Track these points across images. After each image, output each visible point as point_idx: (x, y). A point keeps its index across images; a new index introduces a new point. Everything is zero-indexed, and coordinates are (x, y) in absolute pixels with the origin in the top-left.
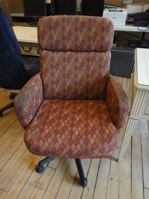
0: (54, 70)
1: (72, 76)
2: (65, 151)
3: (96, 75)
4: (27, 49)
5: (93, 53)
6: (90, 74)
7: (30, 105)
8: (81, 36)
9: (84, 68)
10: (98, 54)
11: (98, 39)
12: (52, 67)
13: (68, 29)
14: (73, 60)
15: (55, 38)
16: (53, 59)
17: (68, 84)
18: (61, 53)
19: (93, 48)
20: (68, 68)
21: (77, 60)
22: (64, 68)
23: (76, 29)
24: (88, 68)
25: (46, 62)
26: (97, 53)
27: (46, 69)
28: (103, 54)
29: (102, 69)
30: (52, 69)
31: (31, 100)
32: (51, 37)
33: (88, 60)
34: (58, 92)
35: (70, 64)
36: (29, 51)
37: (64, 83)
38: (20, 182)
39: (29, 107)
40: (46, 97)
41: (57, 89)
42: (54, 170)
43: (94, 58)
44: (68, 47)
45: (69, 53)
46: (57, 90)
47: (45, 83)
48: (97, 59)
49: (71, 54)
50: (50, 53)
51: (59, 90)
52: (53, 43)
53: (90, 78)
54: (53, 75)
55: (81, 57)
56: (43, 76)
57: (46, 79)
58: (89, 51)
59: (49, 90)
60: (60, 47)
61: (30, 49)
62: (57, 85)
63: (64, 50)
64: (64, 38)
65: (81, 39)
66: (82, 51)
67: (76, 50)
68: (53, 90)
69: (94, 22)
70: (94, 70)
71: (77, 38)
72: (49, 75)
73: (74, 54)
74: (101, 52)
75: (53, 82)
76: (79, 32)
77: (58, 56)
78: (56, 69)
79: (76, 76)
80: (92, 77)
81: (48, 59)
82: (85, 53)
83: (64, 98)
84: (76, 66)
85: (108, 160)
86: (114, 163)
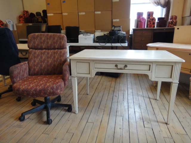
0: (36, 59)
1: (46, 62)
3: (59, 61)
4: (24, 54)
5: (57, 50)
6: (55, 60)
7: (18, 72)
8: (50, 42)
9: (52, 57)
10: (60, 50)
11: (58, 43)
12: (35, 57)
13: (43, 39)
14: (46, 54)
15: (37, 43)
16: (35, 53)
17: (43, 66)
18: (40, 50)
19: (56, 47)
20: (44, 58)
21: (48, 53)
22: (41, 57)
23: (47, 39)
24: (54, 57)
25: (32, 55)
26: (59, 50)
27: (31, 58)
28: (62, 50)
29: (62, 58)
30: (35, 58)
31: (19, 70)
32: (34, 43)
33: (54, 53)
34: (38, 71)
35: (45, 56)
37: (41, 66)
39: (17, 73)
40: (30, 74)
41: (37, 69)
42: (32, 120)
43: (57, 52)
44: (44, 47)
45: (44, 50)
46: (37, 70)
47: (30, 65)
48: (59, 53)
49: (45, 51)
50: (34, 50)
51: (38, 69)
52: (36, 45)
53: (55, 63)
54: (35, 61)
55: (51, 52)
56: (29, 63)
57: (31, 64)
58: (54, 49)
59: (32, 70)
60: (39, 47)
61: (26, 53)
62: (37, 67)
63: (42, 49)
64: (41, 43)
65: (50, 43)
66: (51, 49)
67: (48, 48)
68: (35, 69)
69: (56, 35)
70: (58, 58)
71: (48, 43)
72: (32, 61)
73: (47, 51)
74: (61, 49)
75: (35, 66)
76: (49, 40)
77: (38, 52)
78: (37, 58)
79: (48, 61)
80: (56, 62)
81: (33, 53)
82: (53, 50)
83: (41, 74)
84: (48, 57)
85: (69, 113)
86: (73, 114)
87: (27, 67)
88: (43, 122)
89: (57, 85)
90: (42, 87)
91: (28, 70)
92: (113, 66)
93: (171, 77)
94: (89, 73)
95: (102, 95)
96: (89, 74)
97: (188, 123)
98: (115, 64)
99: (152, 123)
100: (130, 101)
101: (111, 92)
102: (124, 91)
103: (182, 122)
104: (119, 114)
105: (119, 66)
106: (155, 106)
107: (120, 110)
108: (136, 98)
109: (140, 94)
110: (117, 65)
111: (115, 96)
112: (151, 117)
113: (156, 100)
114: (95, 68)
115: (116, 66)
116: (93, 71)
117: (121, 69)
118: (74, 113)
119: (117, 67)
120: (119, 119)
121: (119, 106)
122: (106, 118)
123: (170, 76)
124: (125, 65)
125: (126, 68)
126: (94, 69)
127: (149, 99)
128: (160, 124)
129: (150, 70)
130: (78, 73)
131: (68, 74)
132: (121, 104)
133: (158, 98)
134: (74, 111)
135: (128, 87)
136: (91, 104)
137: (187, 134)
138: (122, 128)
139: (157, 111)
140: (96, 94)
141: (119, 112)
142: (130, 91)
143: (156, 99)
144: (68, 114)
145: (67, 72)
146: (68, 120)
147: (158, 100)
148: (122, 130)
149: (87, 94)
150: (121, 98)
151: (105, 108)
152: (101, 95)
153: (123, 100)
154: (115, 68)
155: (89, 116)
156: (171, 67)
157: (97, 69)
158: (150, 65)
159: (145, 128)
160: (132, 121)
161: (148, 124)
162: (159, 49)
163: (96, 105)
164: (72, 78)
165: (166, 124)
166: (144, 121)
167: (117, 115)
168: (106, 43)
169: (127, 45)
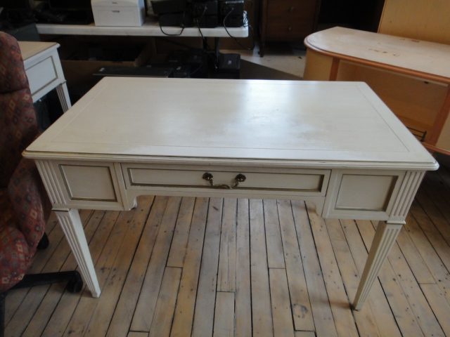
86: (85, 300)
92: (197, 178)
93: (384, 209)
95: (178, 207)
96: (116, 200)
97: (407, 296)
98: (203, 173)
103: (392, 295)
104: (223, 282)
105: (217, 179)
107: (226, 266)
108: (271, 213)
111: (215, 208)
114: (133, 184)
115: (207, 176)
116: (125, 192)
117: (224, 187)
118: (89, 294)
119: (211, 182)
120: (226, 304)
121: (226, 249)
122: (186, 302)
123: (381, 204)
124: (238, 174)
125: (241, 184)
126: (129, 186)
129: (319, 189)
130: (73, 199)
131: (33, 211)
132: (230, 240)
134: (88, 290)
136: (144, 248)
139: (327, 258)
146: (68, 329)
150: (230, 213)
151: (184, 262)
153: (235, 224)
155: (135, 302)
156: (390, 179)
157: (139, 187)
158: (322, 177)
159: (297, 333)
160: (261, 305)
161: (303, 317)
162: (341, 61)
163: (159, 249)
164: (57, 213)
165: (350, 311)
166: (293, 303)
167: (218, 290)
168: (183, 28)
169: (246, 35)
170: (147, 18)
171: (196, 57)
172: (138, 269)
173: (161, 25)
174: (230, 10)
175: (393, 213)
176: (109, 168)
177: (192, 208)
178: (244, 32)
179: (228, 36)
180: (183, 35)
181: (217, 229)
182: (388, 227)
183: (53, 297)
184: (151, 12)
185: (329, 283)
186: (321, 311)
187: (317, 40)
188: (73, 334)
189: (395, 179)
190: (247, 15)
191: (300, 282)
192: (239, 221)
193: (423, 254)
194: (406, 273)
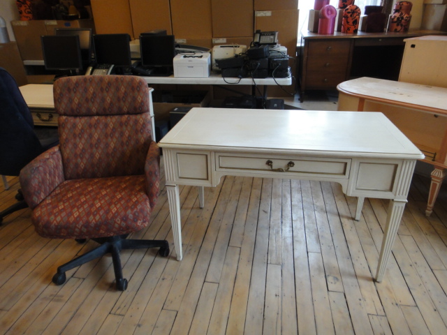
0: (78, 140)
1: (102, 146)
2: (81, 223)
3: (133, 142)
4: (45, 117)
5: (126, 116)
6: (125, 141)
7: (40, 179)
8: (108, 98)
9: (117, 135)
10: (133, 117)
11: (129, 100)
12: (75, 136)
13: (91, 90)
14: (101, 126)
15: (76, 101)
16: (74, 126)
17: (97, 156)
18: (86, 118)
19: (125, 109)
20: (96, 136)
21: (106, 125)
22: (91, 136)
23: (102, 90)
24: (122, 134)
25: (66, 131)
26: (131, 116)
27: (67, 138)
28: (138, 117)
29: (140, 135)
30: (75, 138)
31: (43, 174)
32: (71, 100)
33: (121, 124)
34: (85, 168)
35: (99, 131)
36: (49, 120)
37: (92, 155)
38: (28, 299)
39: (39, 182)
40: (68, 176)
41: (82, 164)
43: (127, 121)
44: (94, 110)
45: (96, 118)
46: (82, 166)
47: (66, 155)
48: (131, 123)
49: (98, 119)
50: (71, 120)
51: (85, 165)
52: (74, 106)
53: (125, 147)
54: (75, 146)
55: (112, 121)
56: (63, 149)
57: (67, 152)
58: (121, 113)
59: (72, 166)
60: (84, 111)
61: (51, 117)
62: (82, 159)
63: (90, 115)
64: (87, 100)
65: (108, 100)
66: (113, 115)
67: (105, 113)
68: (77, 165)
69: (122, 81)
70: (129, 136)
71: (103, 100)
72: (70, 146)
73: (102, 118)
74: (136, 114)
75: (76, 156)
76: (105, 94)
77: (81, 122)
78: (80, 139)
79: (107, 145)
80: (127, 146)
81: (69, 126)
82: (117, 117)
83: (94, 176)
84: (106, 133)
85: (164, 260)
86: (172, 262)
87: (59, 161)
88: (107, 284)
89: (135, 210)
90: (100, 218)
91: (61, 167)
92: (262, 164)
93: (391, 190)
94: (205, 177)
95: (234, 210)
96: (207, 179)
97: (421, 277)
98: (267, 160)
99: (344, 279)
100: (297, 224)
101: (253, 201)
102: (284, 196)
103: (408, 275)
104: (273, 258)
105: (276, 165)
106: (352, 236)
107: (274, 248)
108: (309, 217)
109: (318, 204)
110: (271, 162)
111: (264, 211)
112: (343, 265)
113: (353, 219)
114: (221, 167)
115: (269, 163)
116: (214, 173)
117: (279, 170)
118: (175, 259)
119: (272, 167)
120: (274, 271)
121: (274, 237)
122: (245, 270)
123: (388, 187)
124: (289, 161)
125: (291, 169)
126: (218, 169)
127: (338, 218)
128: (362, 282)
129: (344, 173)
130: (180, 178)
131: (157, 182)
132: (278, 232)
133: (358, 216)
134: (173, 255)
135: (293, 185)
136: (211, 234)
137: (417, 306)
138: (280, 295)
139: (355, 248)
140: (220, 208)
141: (274, 255)
142: (297, 196)
143: (353, 217)
144: (162, 262)
145: (156, 176)
146: (162, 277)
147: (357, 221)
148: (280, 299)
149: (201, 208)
150: (276, 215)
151: (242, 243)
152: (231, 208)
153: (280, 223)
154: (267, 167)
155: (207, 266)
156: (393, 167)
157: (224, 170)
158: (346, 164)
159: (330, 293)
160: (302, 275)
161: (335, 283)
162: (366, 100)
163: (223, 236)
164: (168, 188)
165: (373, 283)
166: (327, 274)
167: (269, 262)
168: (241, 78)
169: (290, 83)
170: (213, 71)
171: (247, 101)
172: (208, 246)
173: (224, 76)
174: (278, 65)
175: (398, 193)
176: (207, 156)
177: (246, 210)
178: (288, 81)
179: (275, 84)
180: (240, 84)
181: (266, 225)
182: (395, 204)
183: (149, 259)
184: (215, 67)
185: (357, 265)
186: (350, 281)
187: (346, 87)
188: (165, 280)
189: (396, 166)
190: (291, 69)
191: (333, 262)
192: (284, 221)
193: (437, 250)
194: (422, 262)
